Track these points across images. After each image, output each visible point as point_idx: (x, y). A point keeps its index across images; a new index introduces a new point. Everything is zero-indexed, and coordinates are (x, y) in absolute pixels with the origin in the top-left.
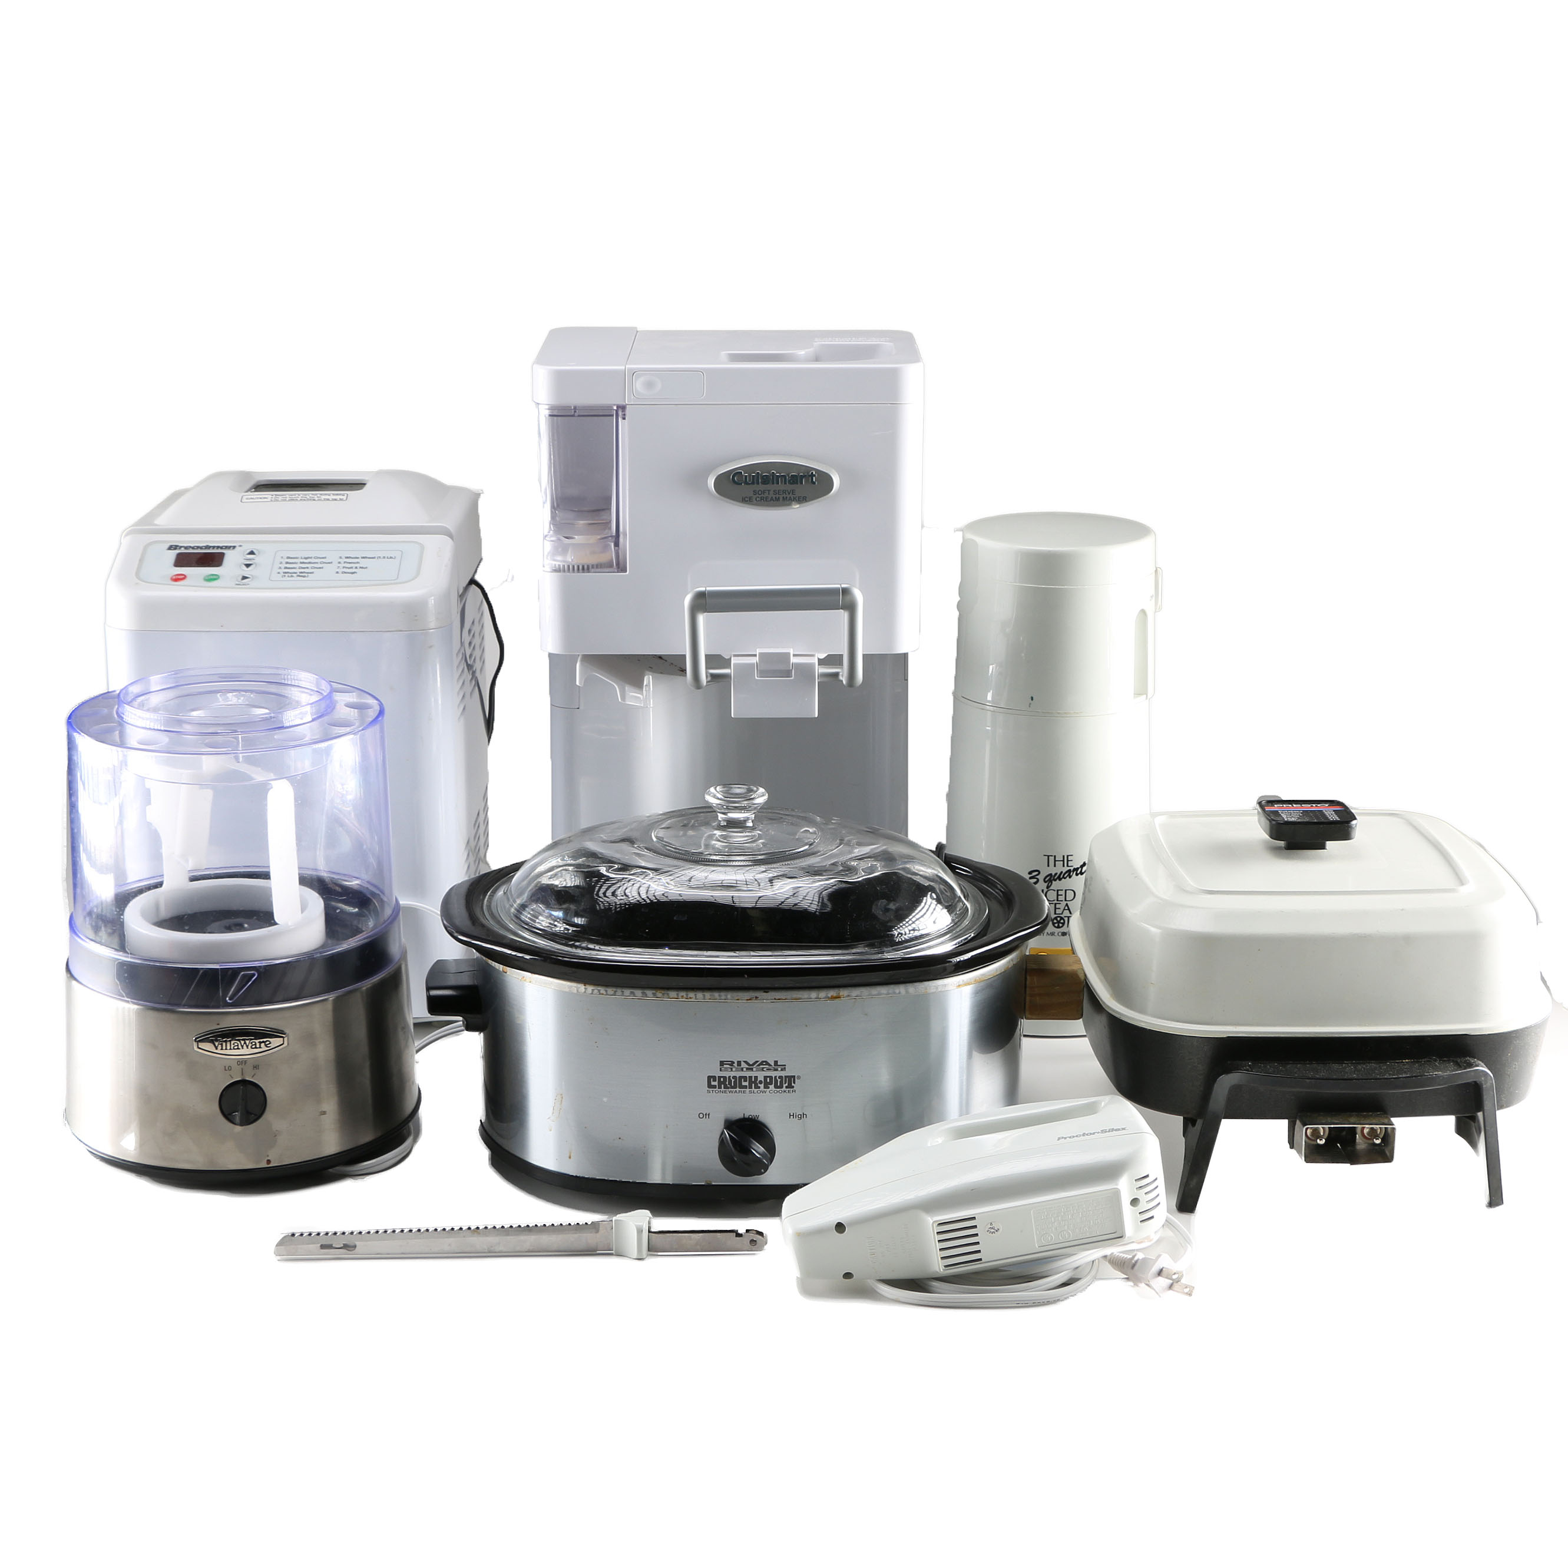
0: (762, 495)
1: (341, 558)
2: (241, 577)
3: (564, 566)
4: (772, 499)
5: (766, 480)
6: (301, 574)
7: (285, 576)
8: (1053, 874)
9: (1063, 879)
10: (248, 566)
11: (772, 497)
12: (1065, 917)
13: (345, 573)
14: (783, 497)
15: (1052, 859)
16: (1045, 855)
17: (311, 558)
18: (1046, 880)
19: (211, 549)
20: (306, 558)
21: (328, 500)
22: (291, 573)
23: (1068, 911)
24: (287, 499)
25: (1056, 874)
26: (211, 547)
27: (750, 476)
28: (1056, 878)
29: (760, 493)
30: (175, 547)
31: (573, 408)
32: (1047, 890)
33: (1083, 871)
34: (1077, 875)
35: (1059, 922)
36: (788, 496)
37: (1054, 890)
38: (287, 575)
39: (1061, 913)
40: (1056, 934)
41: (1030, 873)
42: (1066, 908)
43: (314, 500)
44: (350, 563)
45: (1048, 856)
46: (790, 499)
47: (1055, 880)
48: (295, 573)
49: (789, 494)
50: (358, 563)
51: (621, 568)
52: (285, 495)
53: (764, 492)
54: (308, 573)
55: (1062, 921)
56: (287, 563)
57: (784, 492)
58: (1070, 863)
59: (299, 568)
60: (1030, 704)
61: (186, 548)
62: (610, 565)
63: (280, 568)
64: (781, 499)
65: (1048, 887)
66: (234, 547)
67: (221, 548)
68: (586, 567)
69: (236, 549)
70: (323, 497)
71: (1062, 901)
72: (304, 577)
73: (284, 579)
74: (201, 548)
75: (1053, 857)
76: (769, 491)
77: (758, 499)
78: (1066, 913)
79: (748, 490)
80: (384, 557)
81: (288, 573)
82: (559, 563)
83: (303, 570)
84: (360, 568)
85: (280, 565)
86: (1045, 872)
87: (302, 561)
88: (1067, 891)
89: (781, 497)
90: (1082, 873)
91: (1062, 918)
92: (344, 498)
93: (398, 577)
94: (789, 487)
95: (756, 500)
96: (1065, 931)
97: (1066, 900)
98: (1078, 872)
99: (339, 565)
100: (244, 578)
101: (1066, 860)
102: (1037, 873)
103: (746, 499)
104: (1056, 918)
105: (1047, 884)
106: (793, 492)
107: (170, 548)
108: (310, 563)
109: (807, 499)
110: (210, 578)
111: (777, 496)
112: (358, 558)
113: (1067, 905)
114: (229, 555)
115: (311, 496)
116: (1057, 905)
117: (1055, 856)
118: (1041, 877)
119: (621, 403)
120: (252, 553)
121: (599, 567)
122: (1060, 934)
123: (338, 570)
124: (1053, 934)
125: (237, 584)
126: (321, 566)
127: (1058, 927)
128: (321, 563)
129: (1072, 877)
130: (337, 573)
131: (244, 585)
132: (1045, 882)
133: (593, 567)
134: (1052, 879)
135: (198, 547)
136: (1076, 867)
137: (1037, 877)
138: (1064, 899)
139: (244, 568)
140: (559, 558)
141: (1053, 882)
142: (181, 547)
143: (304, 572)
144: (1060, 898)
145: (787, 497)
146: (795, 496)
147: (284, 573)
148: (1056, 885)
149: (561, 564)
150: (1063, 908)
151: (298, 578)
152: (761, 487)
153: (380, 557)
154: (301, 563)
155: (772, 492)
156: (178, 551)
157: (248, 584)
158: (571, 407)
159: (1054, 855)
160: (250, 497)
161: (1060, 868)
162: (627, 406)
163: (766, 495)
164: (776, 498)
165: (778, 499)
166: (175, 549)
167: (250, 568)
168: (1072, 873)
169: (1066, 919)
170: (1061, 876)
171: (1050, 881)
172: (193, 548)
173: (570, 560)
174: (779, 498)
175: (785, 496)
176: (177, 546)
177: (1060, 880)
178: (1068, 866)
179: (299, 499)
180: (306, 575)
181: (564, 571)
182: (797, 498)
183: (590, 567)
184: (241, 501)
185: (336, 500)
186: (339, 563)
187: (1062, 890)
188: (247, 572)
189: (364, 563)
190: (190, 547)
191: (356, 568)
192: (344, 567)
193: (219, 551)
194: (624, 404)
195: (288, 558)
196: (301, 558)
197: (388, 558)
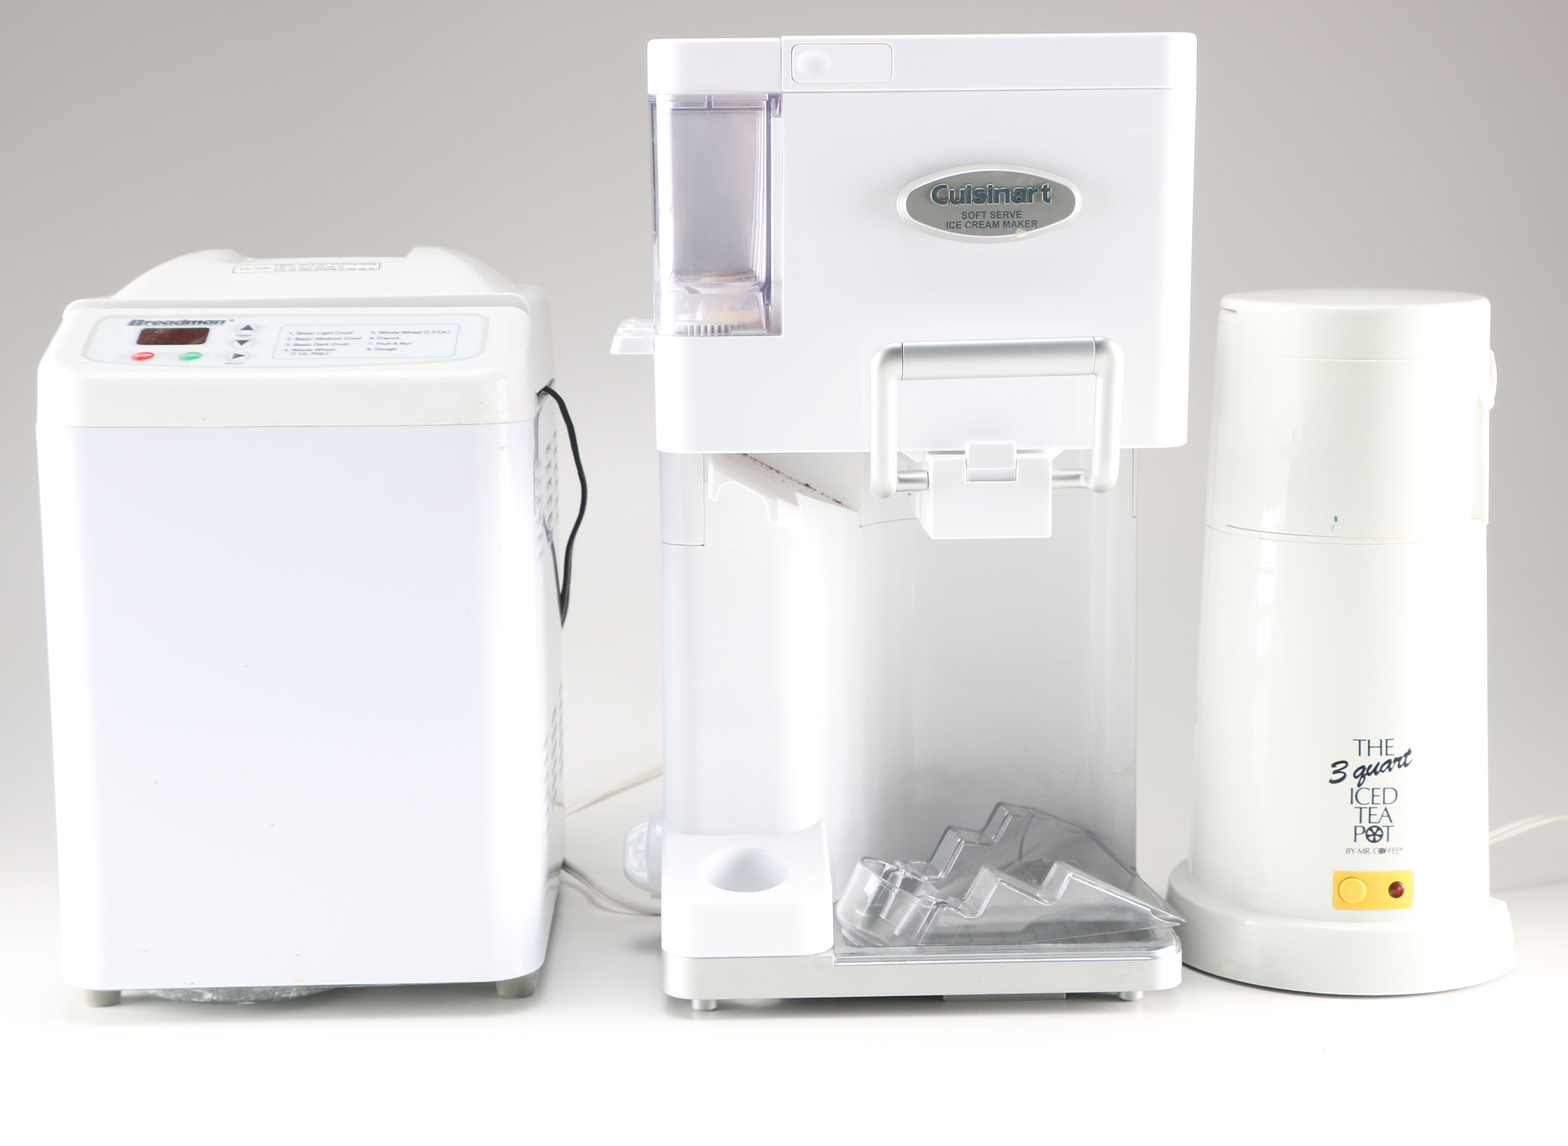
0: (975, 219)
1: (373, 333)
2: (232, 355)
3: (693, 327)
4: (988, 225)
5: (981, 196)
6: (318, 352)
7: (294, 353)
8: (1367, 767)
9: (1381, 773)
10: (242, 342)
11: (988, 222)
12: (1383, 826)
13: (380, 349)
14: (1004, 222)
15: (1364, 745)
16: (1354, 740)
17: (332, 333)
18: (1357, 774)
19: (190, 324)
20: (324, 334)
21: (354, 269)
22: (303, 350)
23: (1388, 818)
25: (1370, 766)
26: (191, 322)
27: (957, 191)
28: (1370, 771)
29: (971, 215)
30: (140, 322)
31: (706, 97)
32: (1358, 789)
33: (1407, 762)
34: (1399, 766)
35: (1374, 834)
36: (1011, 220)
37: (1368, 789)
38: (297, 352)
39: (1378, 821)
40: (1371, 851)
41: (1334, 765)
42: (1385, 814)
43: (334, 270)
44: (386, 338)
45: (1360, 741)
46: (1014, 224)
47: (1369, 774)
48: (310, 350)
49: (1012, 217)
50: (397, 338)
51: (772, 327)
53: (977, 215)
54: (327, 350)
55: (1379, 833)
56: (298, 339)
57: (1006, 214)
58: (1390, 751)
59: (315, 345)
60: (1333, 527)
61: (154, 323)
62: (757, 325)
63: (288, 345)
64: (1001, 224)
65: (1359, 785)
66: (223, 322)
67: (205, 323)
68: (723, 328)
69: (225, 324)
71: (1379, 804)
72: (322, 354)
73: (294, 356)
74: (176, 323)
75: (1367, 742)
76: (984, 213)
77: (968, 225)
78: (1385, 821)
79: (954, 211)
80: (434, 332)
81: (299, 350)
82: (685, 324)
83: (320, 347)
84: (401, 343)
85: (288, 342)
86: (1355, 763)
87: (319, 336)
88: (1386, 790)
89: (1001, 222)
90: (1406, 765)
91: (1379, 829)
92: (376, 267)
93: (454, 354)
94: (1012, 206)
95: (966, 227)
96: (1384, 848)
97: (1384, 803)
98: (1402, 762)
99: (371, 341)
100: (237, 356)
101: (1384, 746)
102: (1344, 765)
103: (952, 225)
104: (1370, 829)
105: (1358, 779)
106: (1018, 213)
107: (132, 323)
108: (330, 339)
109: (1037, 225)
110: (187, 356)
111: (996, 220)
112: (397, 333)
113: (1386, 809)
114: (214, 331)
116: (1372, 810)
117: (1369, 741)
118: (1350, 771)
119: (775, 90)
120: (248, 328)
121: (741, 328)
122: (1377, 851)
123: (369, 347)
124: (1366, 851)
125: (226, 363)
126: (346, 342)
127: (1374, 841)
128: (345, 339)
129: (1393, 771)
130: (369, 349)
131: (235, 364)
132: (1356, 777)
133: (733, 327)
134: (1365, 772)
135: (172, 323)
136: (1398, 757)
137: (1343, 771)
138: (1381, 802)
139: (238, 344)
140: (684, 317)
141: (1367, 777)
142: (147, 322)
143: (322, 349)
144: (1376, 800)
145: (1009, 222)
146: (1021, 220)
147: (293, 350)
148: (1371, 781)
149: (689, 325)
150: (1381, 815)
151: (314, 355)
152: (974, 207)
153: (428, 332)
154: (317, 339)
155: (988, 215)
156: (143, 327)
157: (243, 363)
158: (704, 97)
159: (1367, 739)
160: (245, 267)
161: (1375, 758)
162: (784, 94)
163: (980, 218)
164: (994, 222)
165: (996, 225)
166: (139, 324)
167: (245, 345)
168: (1392, 764)
169: (1385, 830)
170: (1378, 770)
171: (1363, 776)
172: (165, 323)
173: (701, 319)
174: (998, 222)
175: (1006, 219)
176: (142, 321)
177: (1376, 773)
178: (1387, 754)
179: (313, 268)
180: (325, 352)
181: (692, 334)
182: (1024, 224)
183: (730, 328)
184: (233, 272)
185: (364, 269)
186: (371, 338)
187: (1379, 789)
188: (240, 349)
189: (405, 338)
190: (161, 322)
191: (395, 344)
192: (377, 343)
194: (780, 91)
195: (299, 333)
196: (318, 334)
197: (439, 332)
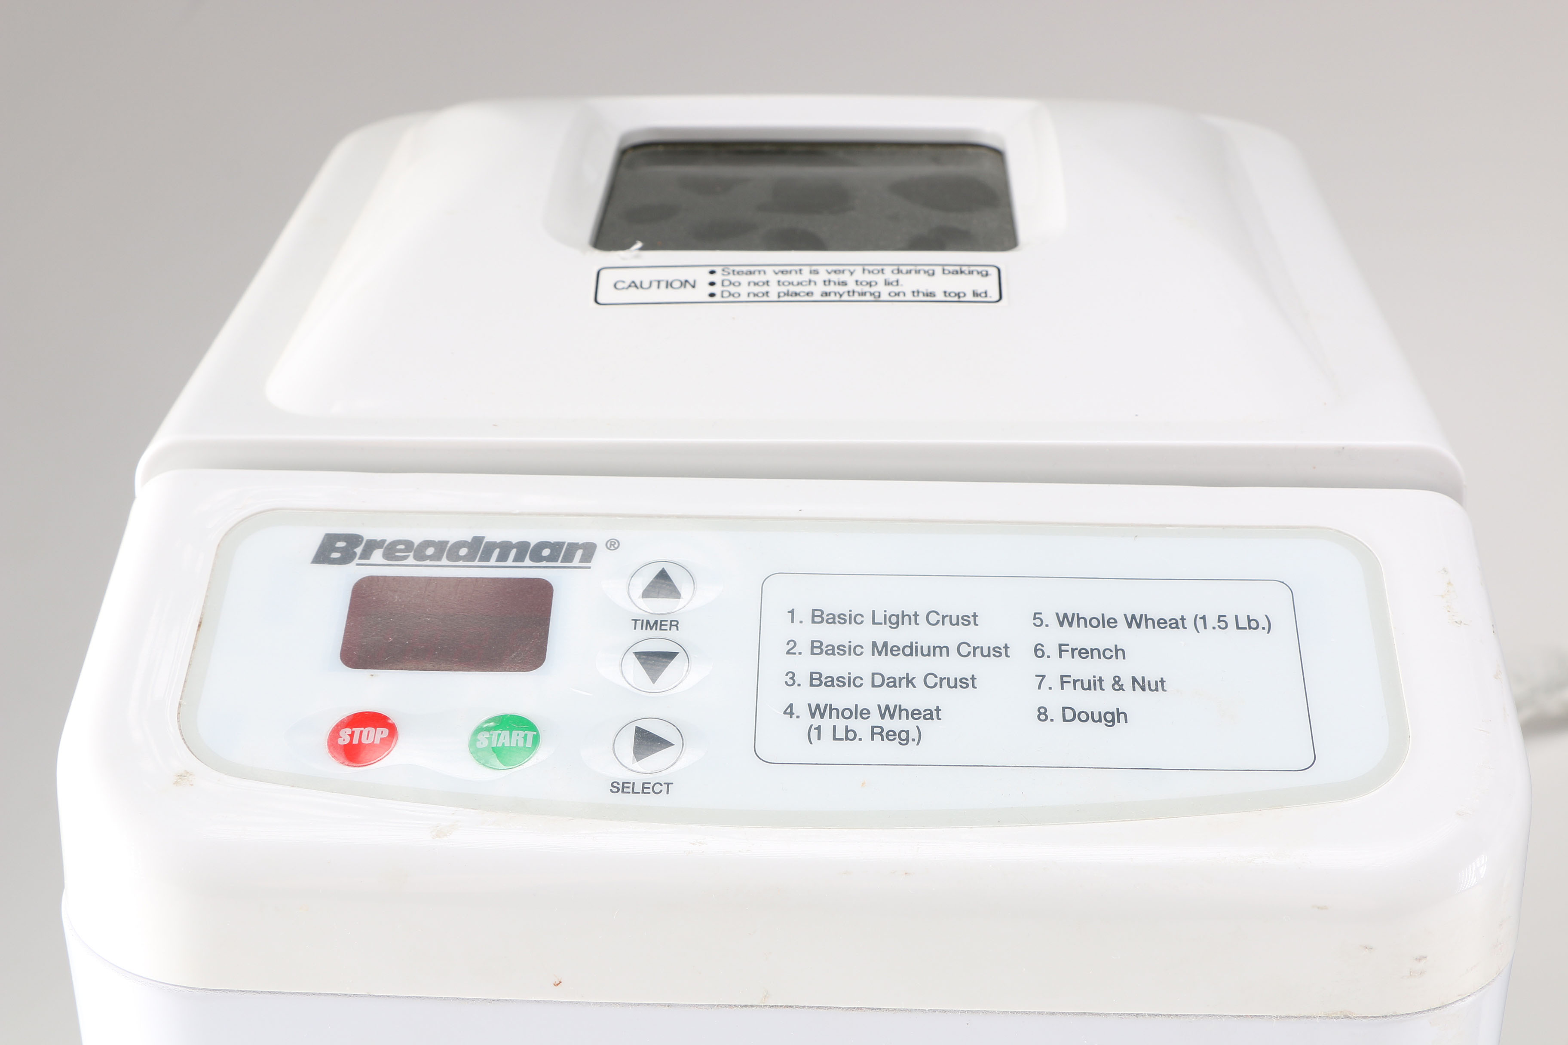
2: (631, 736)
10: (654, 663)
19: (491, 558)
20: (896, 621)
24: (774, 290)
26: (491, 547)
30: (341, 548)
38: (826, 724)
43: (877, 298)
48: (864, 714)
52: (760, 268)
54: (915, 714)
56: (816, 651)
59: (873, 683)
61: (386, 552)
63: (792, 679)
66: (589, 550)
67: (534, 555)
70: (910, 283)
72: (903, 738)
74: (453, 554)
85: (790, 664)
87: (883, 634)
107: (321, 551)
108: (912, 650)
110: (499, 734)
112: (1111, 623)
114: (569, 598)
115: (859, 275)
120: (662, 588)
128: (962, 654)
131: (647, 785)
135: (440, 549)
142: (365, 546)
147: (816, 711)
154: (877, 651)
156: (359, 573)
157: (666, 781)
160: (628, 276)
166: (347, 558)
172: (421, 554)
176: (353, 540)
179: (818, 290)
180: (909, 725)
186: (1041, 653)
193: (528, 571)
195: (817, 620)
